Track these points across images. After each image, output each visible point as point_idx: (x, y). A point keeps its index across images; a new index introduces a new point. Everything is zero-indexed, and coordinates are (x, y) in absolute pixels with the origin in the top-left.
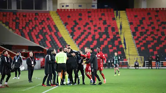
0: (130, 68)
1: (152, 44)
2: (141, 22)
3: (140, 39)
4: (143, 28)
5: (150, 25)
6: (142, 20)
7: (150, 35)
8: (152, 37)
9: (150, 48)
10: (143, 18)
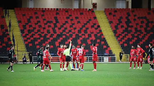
0: (18, 63)
1: (39, 41)
2: (29, 21)
3: (28, 37)
4: (30, 26)
5: (38, 23)
6: (30, 19)
7: (37, 33)
8: (38, 35)
9: (37, 45)
10: (31, 17)
